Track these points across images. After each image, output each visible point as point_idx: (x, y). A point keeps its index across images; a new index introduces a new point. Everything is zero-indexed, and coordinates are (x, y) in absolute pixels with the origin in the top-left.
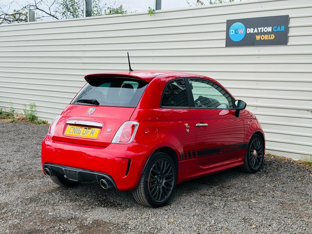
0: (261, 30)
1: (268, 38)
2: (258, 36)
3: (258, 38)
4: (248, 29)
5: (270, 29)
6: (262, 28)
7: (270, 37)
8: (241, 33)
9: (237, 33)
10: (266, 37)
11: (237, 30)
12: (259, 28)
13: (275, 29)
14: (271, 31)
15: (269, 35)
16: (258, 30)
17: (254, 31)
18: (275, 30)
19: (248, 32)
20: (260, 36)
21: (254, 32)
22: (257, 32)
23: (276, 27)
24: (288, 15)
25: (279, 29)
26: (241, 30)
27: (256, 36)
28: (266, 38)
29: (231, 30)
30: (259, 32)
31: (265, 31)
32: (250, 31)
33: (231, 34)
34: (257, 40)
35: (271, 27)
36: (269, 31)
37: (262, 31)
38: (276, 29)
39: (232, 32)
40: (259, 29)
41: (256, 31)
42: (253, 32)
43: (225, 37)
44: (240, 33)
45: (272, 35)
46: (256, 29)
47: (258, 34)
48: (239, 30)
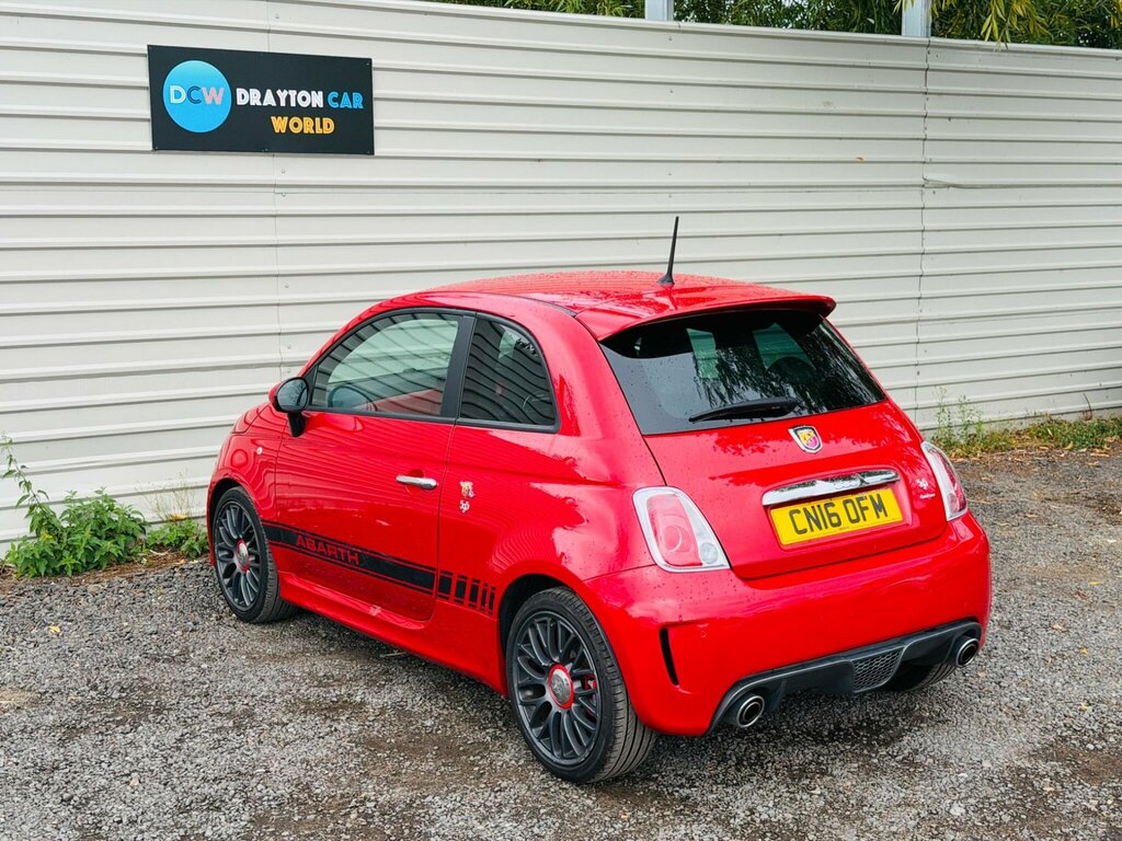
0: (288, 98)
1: (314, 128)
2: (280, 118)
3: (279, 124)
4: (240, 91)
5: (316, 99)
6: (293, 93)
7: (322, 127)
8: (213, 100)
9: (198, 102)
10: (307, 125)
11: (198, 88)
12: (279, 92)
13: (334, 100)
14: (321, 106)
15: (317, 119)
16: (277, 99)
17: (262, 100)
18: (335, 105)
19: (240, 102)
20: (286, 118)
21: (265, 104)
22: (274, 104)
23: (334, 94)
24: (370, 60)
25: (345, 102)
26: (213, 90)
27: (273, 118)
28: (308, 130)
29: (173, 88)
30: (283, 104)
31: (304, 104)
32: (250, 97)
33: (173, 100)
34: (277, 131)
35: (321, 93)
36: (314, 105)
37: (293, 104)
38: (338, 100)
39: (178, 95)
40: (282, 95)
41: (269, 100)
42: (259, 104)
43: (147, 113)
44: (208, 101)
45: (326, 120)
46: (269, 92)
47: (279, 111)
48: (204, 89)
